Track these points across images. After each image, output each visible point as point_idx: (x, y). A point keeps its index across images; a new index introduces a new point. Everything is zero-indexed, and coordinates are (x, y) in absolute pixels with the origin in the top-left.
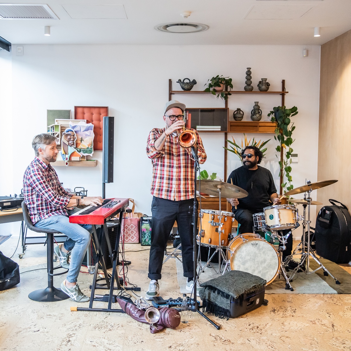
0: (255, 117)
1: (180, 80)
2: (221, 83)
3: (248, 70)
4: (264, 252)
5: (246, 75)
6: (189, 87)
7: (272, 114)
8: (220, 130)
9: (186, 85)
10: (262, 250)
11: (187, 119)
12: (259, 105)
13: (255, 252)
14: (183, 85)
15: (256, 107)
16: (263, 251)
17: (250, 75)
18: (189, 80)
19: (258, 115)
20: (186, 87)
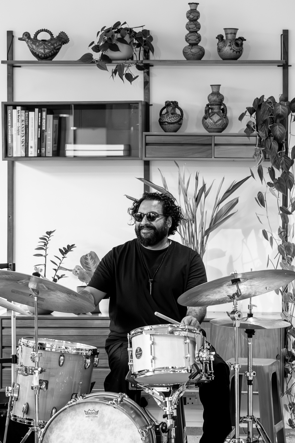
0: (209, 121)
1: (27, 35)
2: (122, 40)
3: (192, 8)
4: (112, 431)
5: (188, 21)
6: (47, 51)
7: (251, 114)
8: (121, 153)
9: (41, 45)
10: (109, 425)
11: (44, 128)
12: (221, 92)
13: (93, 431)
14: (34, 47)
15: (215, 98)
16: (110, 427)
17: (196, 20)
18: (51, 34)
19: (216, 118)
20: (41, 51)
